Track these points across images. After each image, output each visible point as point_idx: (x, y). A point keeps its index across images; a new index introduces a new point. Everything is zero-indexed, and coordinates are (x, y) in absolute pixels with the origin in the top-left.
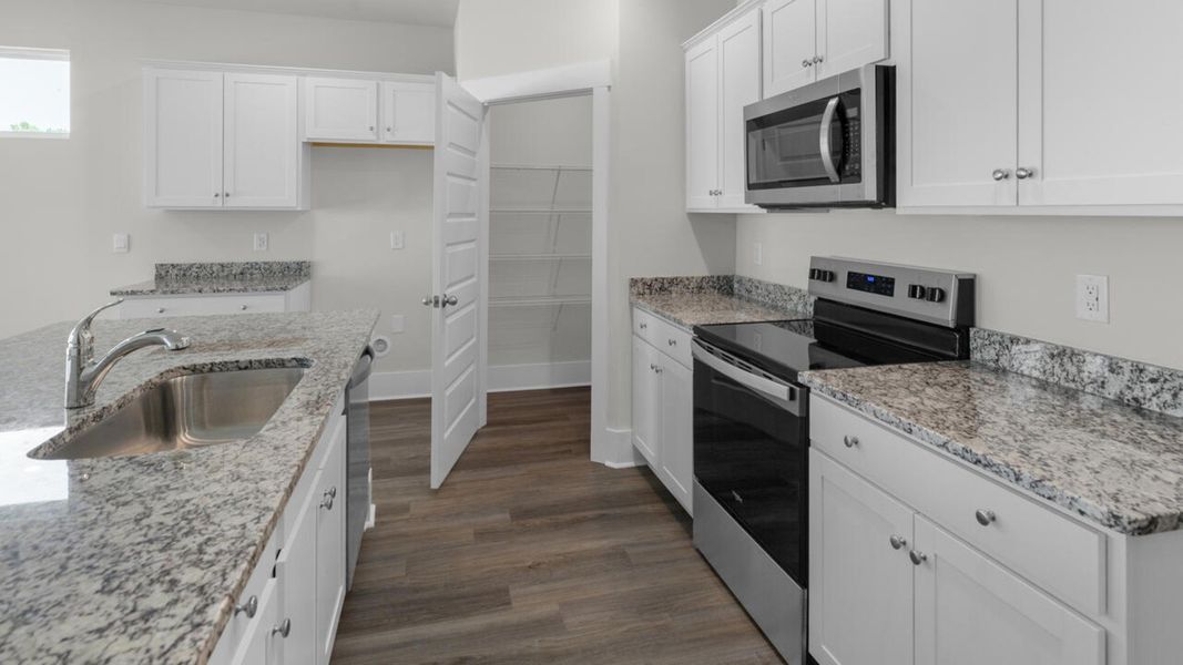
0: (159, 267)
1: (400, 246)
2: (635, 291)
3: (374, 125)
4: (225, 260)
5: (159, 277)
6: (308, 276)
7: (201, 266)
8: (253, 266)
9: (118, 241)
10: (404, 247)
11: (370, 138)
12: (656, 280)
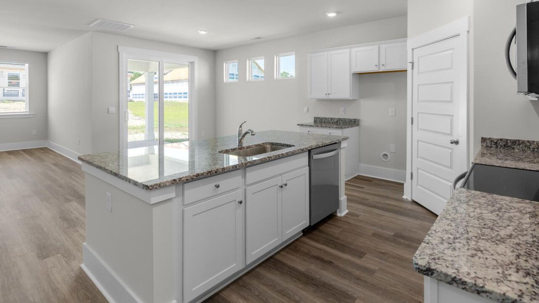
0: (315, 118)
1: (393, 115)
2: (485, 145)
3: (378, 65)
4: (332, 117)
5: (315, 121)
6: (358, 125)
7: (326, 118)
8: (340, 119)
9: (305, 109)
10: (395, 115)
11: (376, 69)
12: (501, 140)
